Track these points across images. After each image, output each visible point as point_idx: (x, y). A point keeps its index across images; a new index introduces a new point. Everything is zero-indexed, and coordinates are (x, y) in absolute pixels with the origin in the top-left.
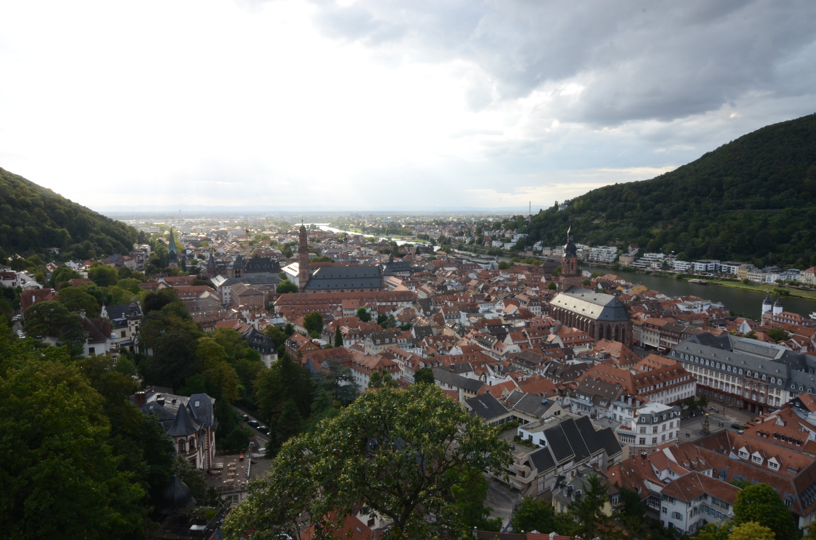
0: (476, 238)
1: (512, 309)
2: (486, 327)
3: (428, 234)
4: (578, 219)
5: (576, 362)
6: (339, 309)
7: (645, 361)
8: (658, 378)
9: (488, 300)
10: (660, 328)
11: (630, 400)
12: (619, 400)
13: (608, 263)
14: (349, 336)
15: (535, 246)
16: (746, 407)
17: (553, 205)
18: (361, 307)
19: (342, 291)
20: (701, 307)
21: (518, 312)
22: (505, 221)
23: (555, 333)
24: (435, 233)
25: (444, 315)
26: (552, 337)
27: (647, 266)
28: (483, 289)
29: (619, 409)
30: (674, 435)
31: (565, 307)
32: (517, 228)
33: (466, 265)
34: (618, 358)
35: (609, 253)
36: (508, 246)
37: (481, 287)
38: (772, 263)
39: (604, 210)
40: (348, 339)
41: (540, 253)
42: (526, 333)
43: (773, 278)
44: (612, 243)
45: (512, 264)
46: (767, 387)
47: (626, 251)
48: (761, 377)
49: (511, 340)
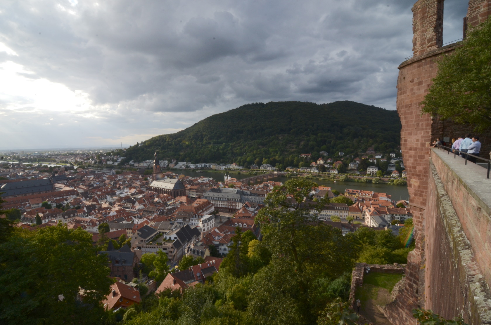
0: (98, 161)
1: (133, 191)
2: (123, 200)
3: (66, 160)
4: (149, 149)
5: (169, 207)
6: (28, 205)
7: (196, 202)
8: (203, 207)
9: (119, 188)
10: (195, 189)
11: (197, 216)
12: (193, 217)
13: (164, 167)
14: (44, 218)
15: (130, 162)
16: (230, 211)
17: (136, 144)
18: (43, 202)
19: (25, 195)
20: (206, 180)
21: (137, 192)
22: (112, 152)
23: (157, 198)
24: (72, 160)
25: (98, 198)
26: (156, 199)
27: (180, 167)
28: (113, 184)
29: (194, 220)
30: (213, 225)
31: (157, 186)
32: (120, 155)
33: (98, 174)
34: (186, 203)
35: (164, 163)
36: (116, 164)
37: (112, 183)
38: (222, 163)
39: (160, 146)
40: (43, 219)
41: (133, 165)
42: (145, 200)
43: (223, 168)
44: (165, 159)
45: (122, 172)
46: (235, 203)
47: (171, 162)
48: (233, 200)
49: (138, 204)
